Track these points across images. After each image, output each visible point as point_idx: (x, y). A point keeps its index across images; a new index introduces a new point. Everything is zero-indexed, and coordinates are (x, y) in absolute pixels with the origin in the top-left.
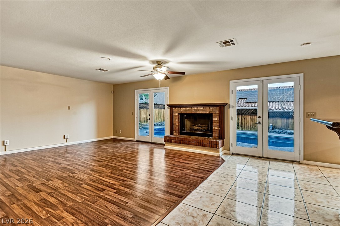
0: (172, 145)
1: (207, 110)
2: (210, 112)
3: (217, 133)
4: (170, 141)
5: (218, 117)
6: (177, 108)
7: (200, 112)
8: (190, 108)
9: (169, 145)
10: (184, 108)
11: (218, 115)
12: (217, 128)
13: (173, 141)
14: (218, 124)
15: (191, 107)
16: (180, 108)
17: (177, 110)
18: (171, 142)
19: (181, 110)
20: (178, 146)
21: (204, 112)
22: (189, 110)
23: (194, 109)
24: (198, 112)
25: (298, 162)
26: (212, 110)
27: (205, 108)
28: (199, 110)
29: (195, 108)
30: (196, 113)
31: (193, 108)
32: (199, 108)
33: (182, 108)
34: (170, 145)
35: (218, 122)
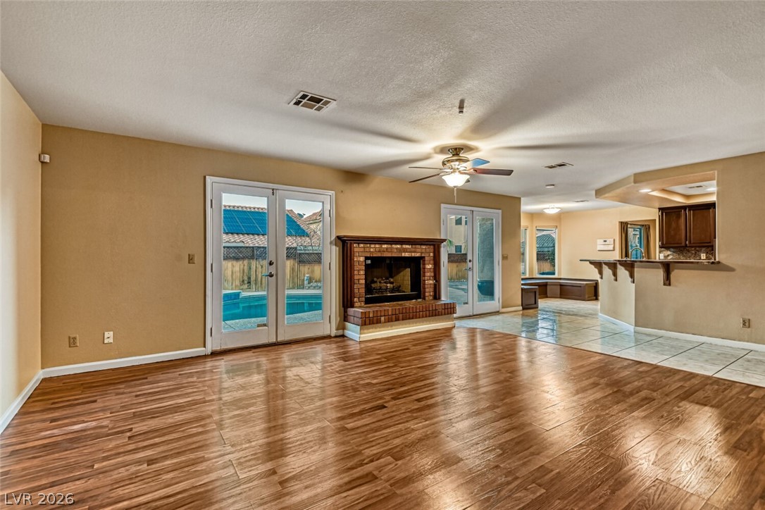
0: (378, 329)
1: (418, 250)
2: (422, 253)
3: (432, 290)
4: (375, 321)
5: (432, 262)
6: (362, 245)
7: (407, 255)
8: (389, 246)
9: (371, 330)
10: (377, 246)
11: (432, 258)
12: (431, 282)
13: (383, 318)
14: (432, 274)
15: (391, 244)
16: (368, 245)
17: (362, 250)
18: (379, 322)
19: (372, 250)
20: (389, 328)
21: (413, 255)
22: (387, 248)
23: (397, 248)
24: (403, 255)
25: (497, 313)
26: (424, 251)
27: (414, 246)
28: (405, 250)
29: (399, 246)
30: (400, 255)
31: (394, 246)
32: (404, 246)
33: (373, 246)
34: (374, 330)
35: (432, 270)
